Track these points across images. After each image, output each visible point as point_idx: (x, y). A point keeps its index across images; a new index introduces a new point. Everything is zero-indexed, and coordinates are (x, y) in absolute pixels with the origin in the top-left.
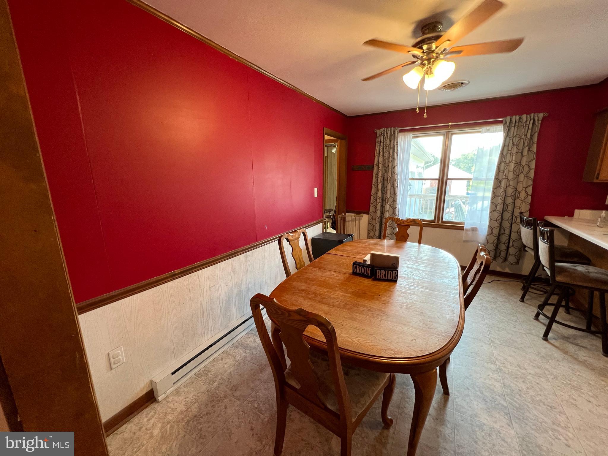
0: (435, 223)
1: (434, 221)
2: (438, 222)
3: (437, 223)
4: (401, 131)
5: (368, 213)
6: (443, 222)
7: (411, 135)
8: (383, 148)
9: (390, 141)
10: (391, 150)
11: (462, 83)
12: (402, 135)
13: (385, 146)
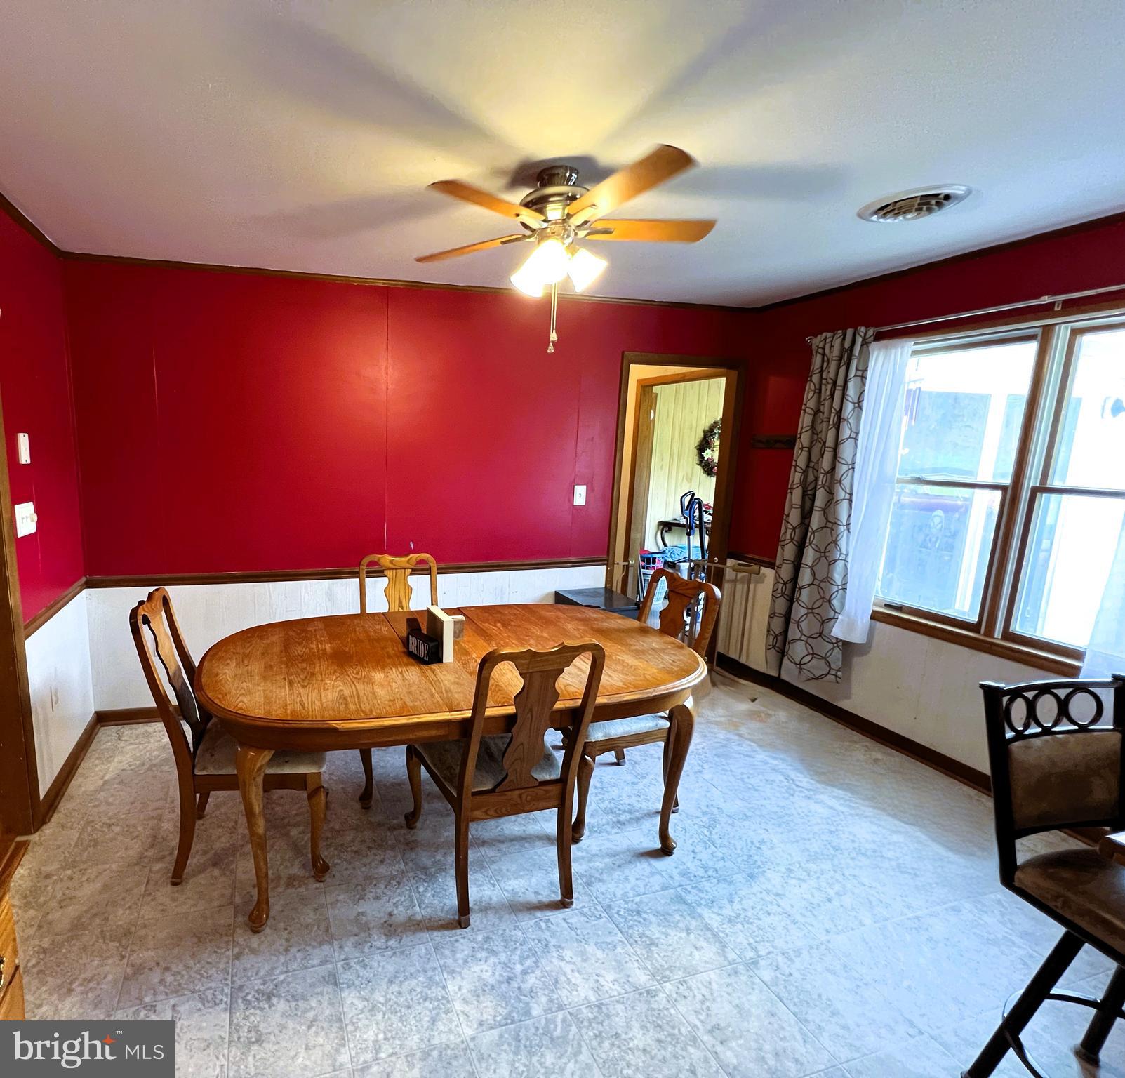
0: (979, 632)
1: (974, 627)
2: (990, 631)
3: (985, 635)
4: (879, 337)
5: (771, 565)
6: (1008, 635)
7: (910, 345)
8: (820, 390)
9: (839, 368)
10: (838, 394)
11: (947, 197)
12: (880, 349)
13: (824, 381)
